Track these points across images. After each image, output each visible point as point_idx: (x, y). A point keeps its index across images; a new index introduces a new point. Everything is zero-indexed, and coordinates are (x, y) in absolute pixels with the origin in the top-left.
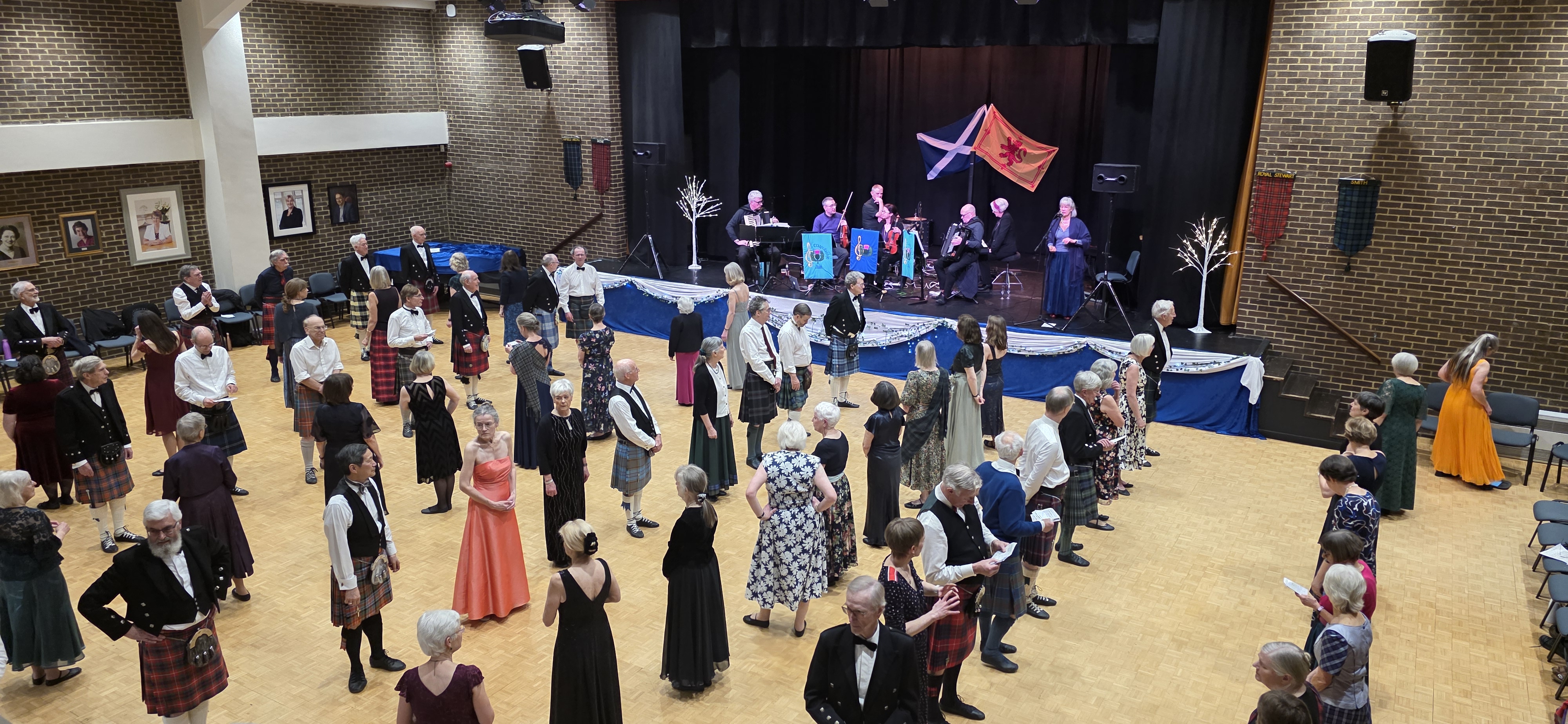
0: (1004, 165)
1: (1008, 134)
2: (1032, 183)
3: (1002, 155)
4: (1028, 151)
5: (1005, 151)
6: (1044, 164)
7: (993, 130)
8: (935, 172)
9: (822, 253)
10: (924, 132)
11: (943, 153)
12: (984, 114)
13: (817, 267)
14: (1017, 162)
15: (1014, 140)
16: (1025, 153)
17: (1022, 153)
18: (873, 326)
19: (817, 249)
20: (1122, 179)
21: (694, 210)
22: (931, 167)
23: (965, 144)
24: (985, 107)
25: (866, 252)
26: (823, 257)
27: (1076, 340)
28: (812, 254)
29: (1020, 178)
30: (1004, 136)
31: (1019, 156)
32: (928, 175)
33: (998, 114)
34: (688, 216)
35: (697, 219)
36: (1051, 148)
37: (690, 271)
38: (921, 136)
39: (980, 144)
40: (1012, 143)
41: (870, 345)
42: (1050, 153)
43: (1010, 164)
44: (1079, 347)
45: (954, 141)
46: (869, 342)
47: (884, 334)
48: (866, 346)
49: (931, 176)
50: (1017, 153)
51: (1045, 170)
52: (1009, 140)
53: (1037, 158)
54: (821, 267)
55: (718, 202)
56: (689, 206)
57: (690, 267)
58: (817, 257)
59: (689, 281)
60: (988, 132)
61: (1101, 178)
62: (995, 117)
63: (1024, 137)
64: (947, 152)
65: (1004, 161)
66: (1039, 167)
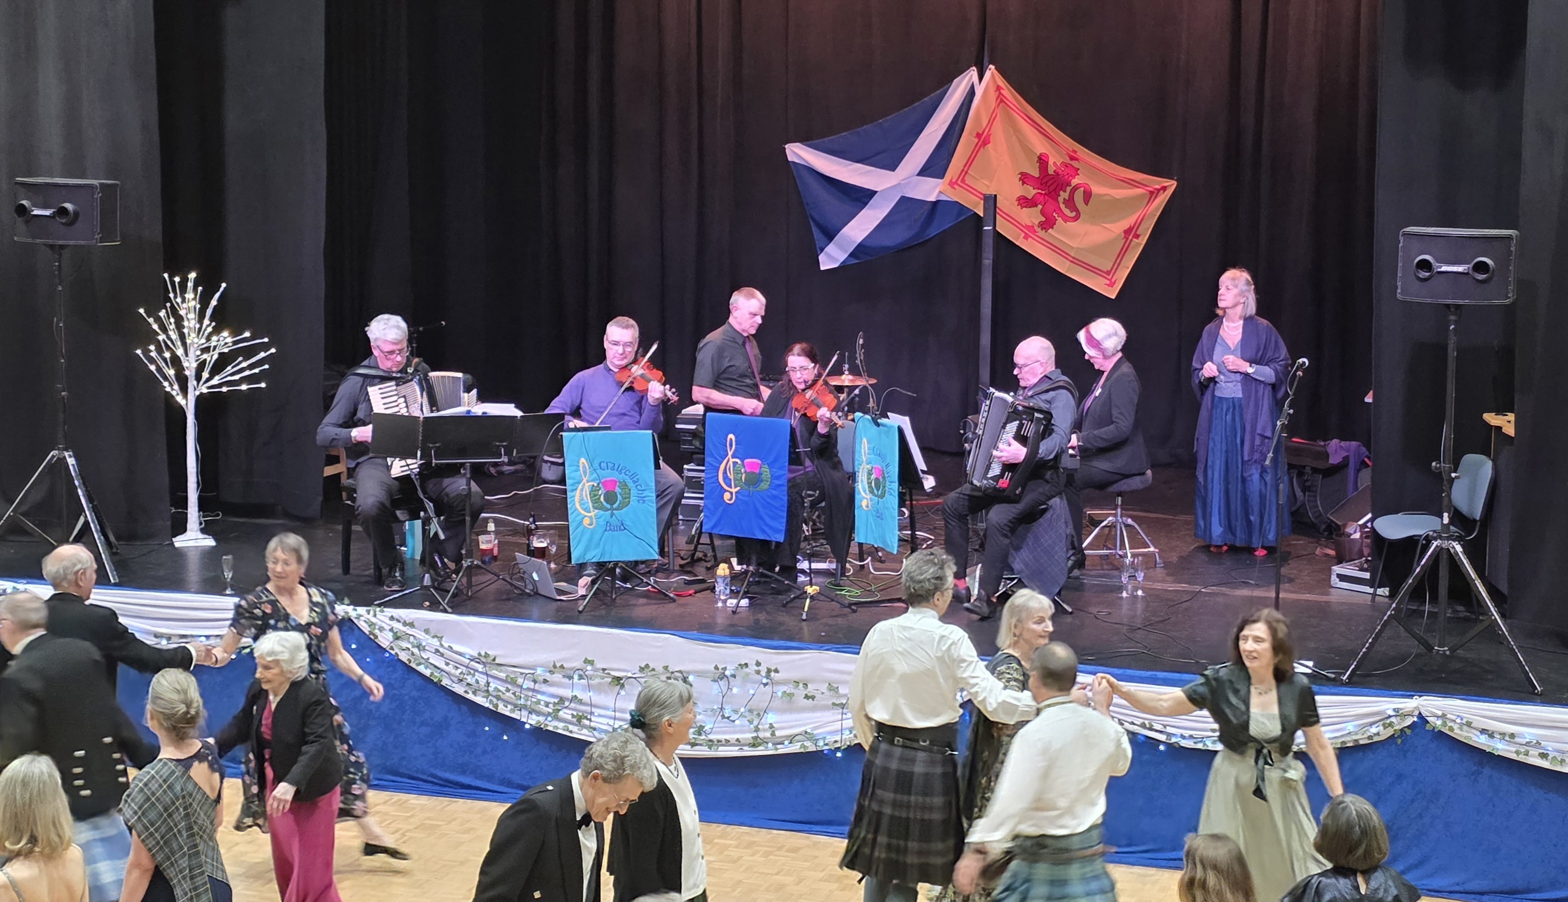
0: (1031, 228)
1: (1040, 146)
2: (1108, 274)
3: (1025, 202)
4: (1096, 189)
5: (1031, 192)
6: (1138, 223)
7: (999, 133)
8: (841, 247)
9: (624, 485)
10: (806, 139)
11: (861, 197)
12: (971, 93)
13: (609, 527)
14: (1066, 219)
15: (1055, 161)
16: (1088, 196)
17: (1079, 197)
18: (800, 692)
19: (609, 475)
20: (1481, 267)
21: (190, 373)
22: (830, 235)
23: (923, 172)
24: (973, 73)
25: (754, 480)
26: (627, 497)
27: (1388, 704)
28: (594, 491)
29: (1075, 261)
30: (1027, 150)
31: (1070, 203)
32: (822, 258)
33: (1009, 92)
34: (175, 391)
35: (200, 399)
36: (1157, 182)
37: (180, 554)
38: (797, 152)
39: (964, 172)
40: (1051, 170)
41: (795, 748)
42: (1153, 194)
43: (1048, 224)
44: (1399, 724)
45: (892, 166)
46: (792, 739)
47: (835, 715)
48: (782, 750)
49: (830, 257)
50: (1064, 195)
51: (1143, 240)
52: (1043, 161)
53: (1115, 208)
54: (622, 527)
55: (265, 347)
56: (176, 362)
57: (180, 542)
58: (611, 498)
59: (175, 583)
60: (983, 140)
61: (1425, 265)
62: (1001, 100)
63: (1084, 153)
64: (872, 194)
65: (1032, 216)
66: (1127, 232)
